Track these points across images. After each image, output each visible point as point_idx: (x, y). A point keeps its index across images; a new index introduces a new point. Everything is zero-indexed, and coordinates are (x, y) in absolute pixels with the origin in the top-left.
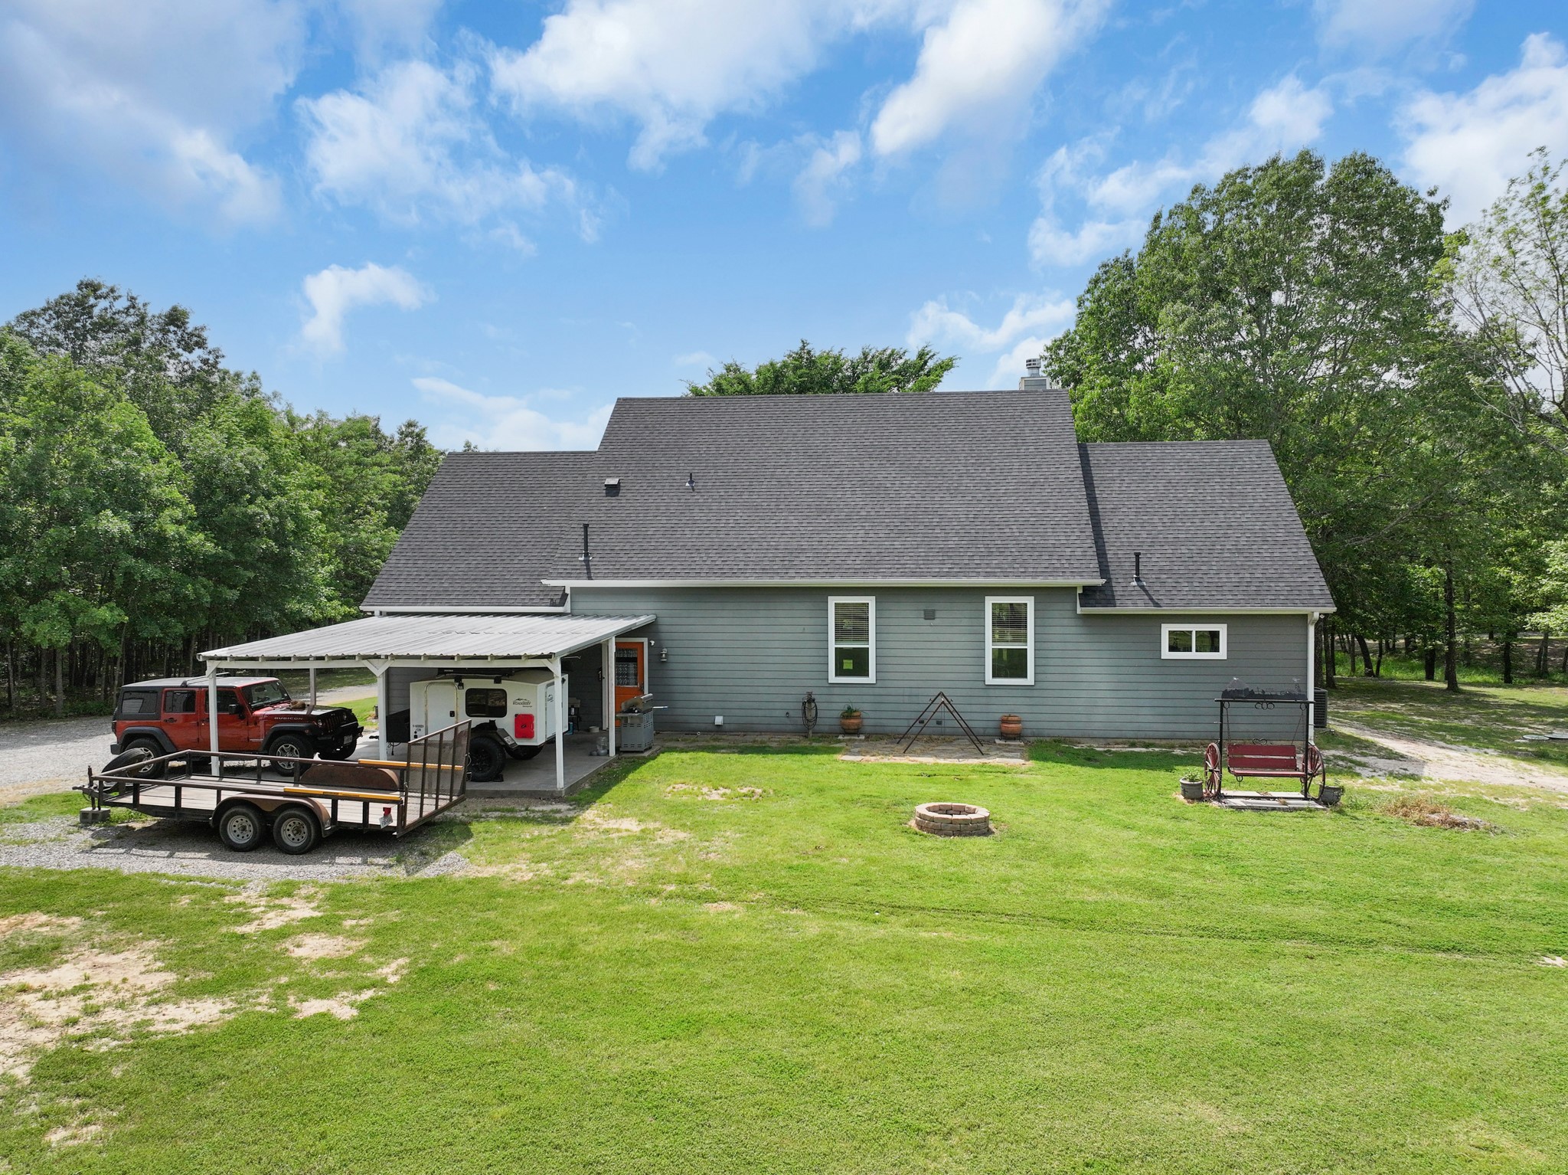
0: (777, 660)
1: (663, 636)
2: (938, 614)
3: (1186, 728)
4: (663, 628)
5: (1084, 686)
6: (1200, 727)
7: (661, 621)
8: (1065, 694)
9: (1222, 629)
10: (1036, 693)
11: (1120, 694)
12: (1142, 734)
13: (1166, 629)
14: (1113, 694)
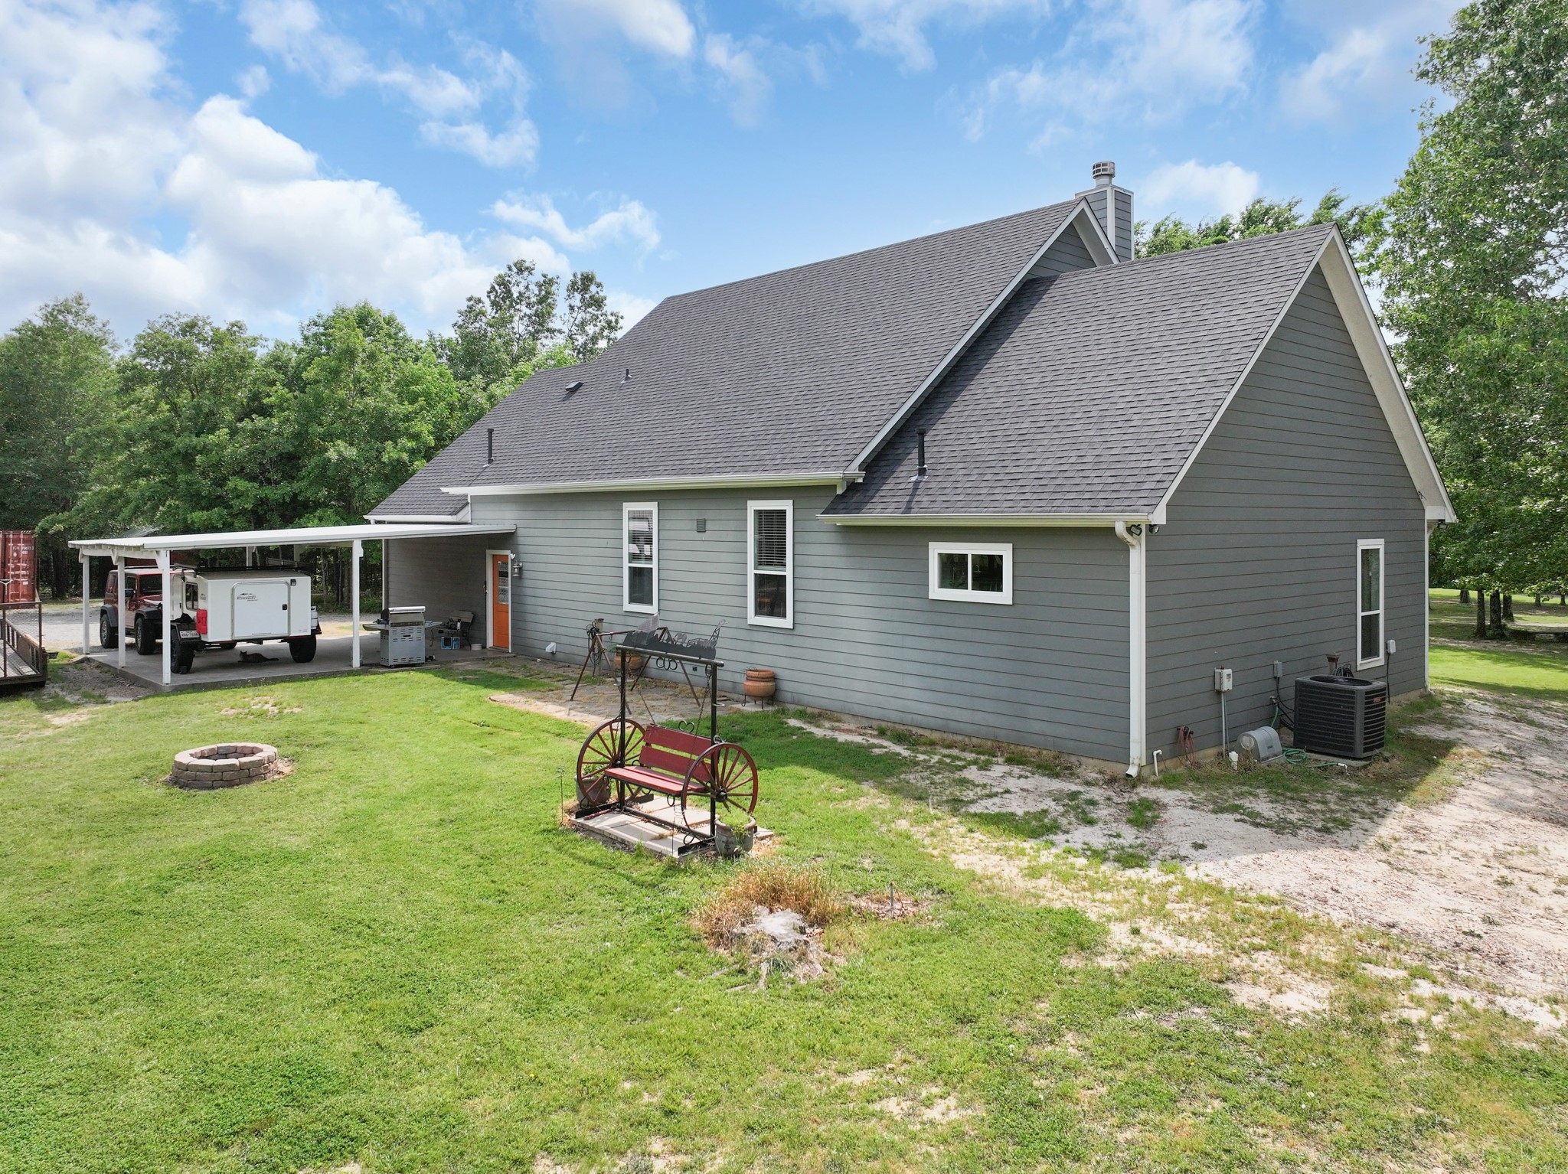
0: (589, 579)
1: (522, 549)
2: (709, 525)
3: (960, 715)
4: (521, 540)
5: (843, 634)
6: (979, 717)
7: (520, 532)
8: (825, 644)
9: (1004, 551)
10: (796, 641)
11: (885, 652)
12: (908, 718)
13: (937, 549)
14: (875, 650)
